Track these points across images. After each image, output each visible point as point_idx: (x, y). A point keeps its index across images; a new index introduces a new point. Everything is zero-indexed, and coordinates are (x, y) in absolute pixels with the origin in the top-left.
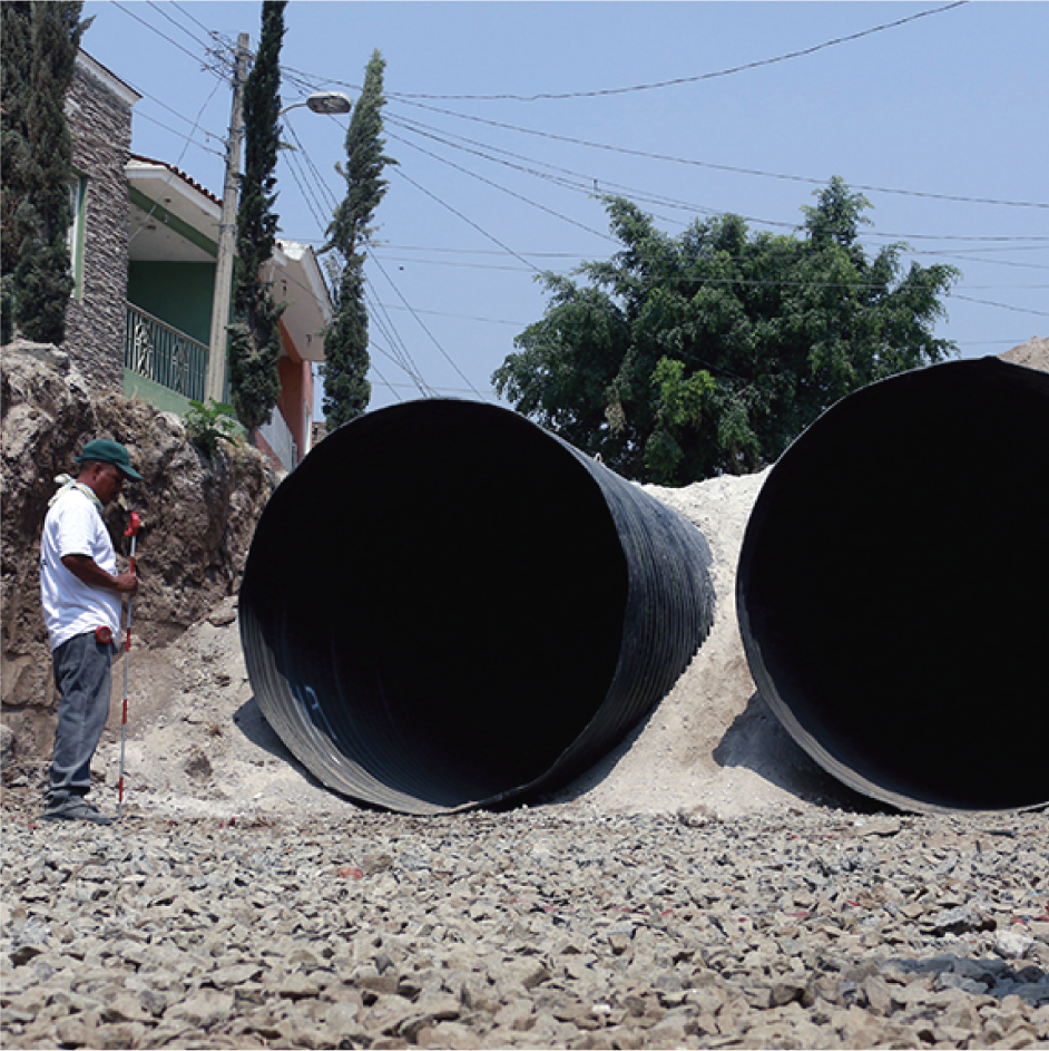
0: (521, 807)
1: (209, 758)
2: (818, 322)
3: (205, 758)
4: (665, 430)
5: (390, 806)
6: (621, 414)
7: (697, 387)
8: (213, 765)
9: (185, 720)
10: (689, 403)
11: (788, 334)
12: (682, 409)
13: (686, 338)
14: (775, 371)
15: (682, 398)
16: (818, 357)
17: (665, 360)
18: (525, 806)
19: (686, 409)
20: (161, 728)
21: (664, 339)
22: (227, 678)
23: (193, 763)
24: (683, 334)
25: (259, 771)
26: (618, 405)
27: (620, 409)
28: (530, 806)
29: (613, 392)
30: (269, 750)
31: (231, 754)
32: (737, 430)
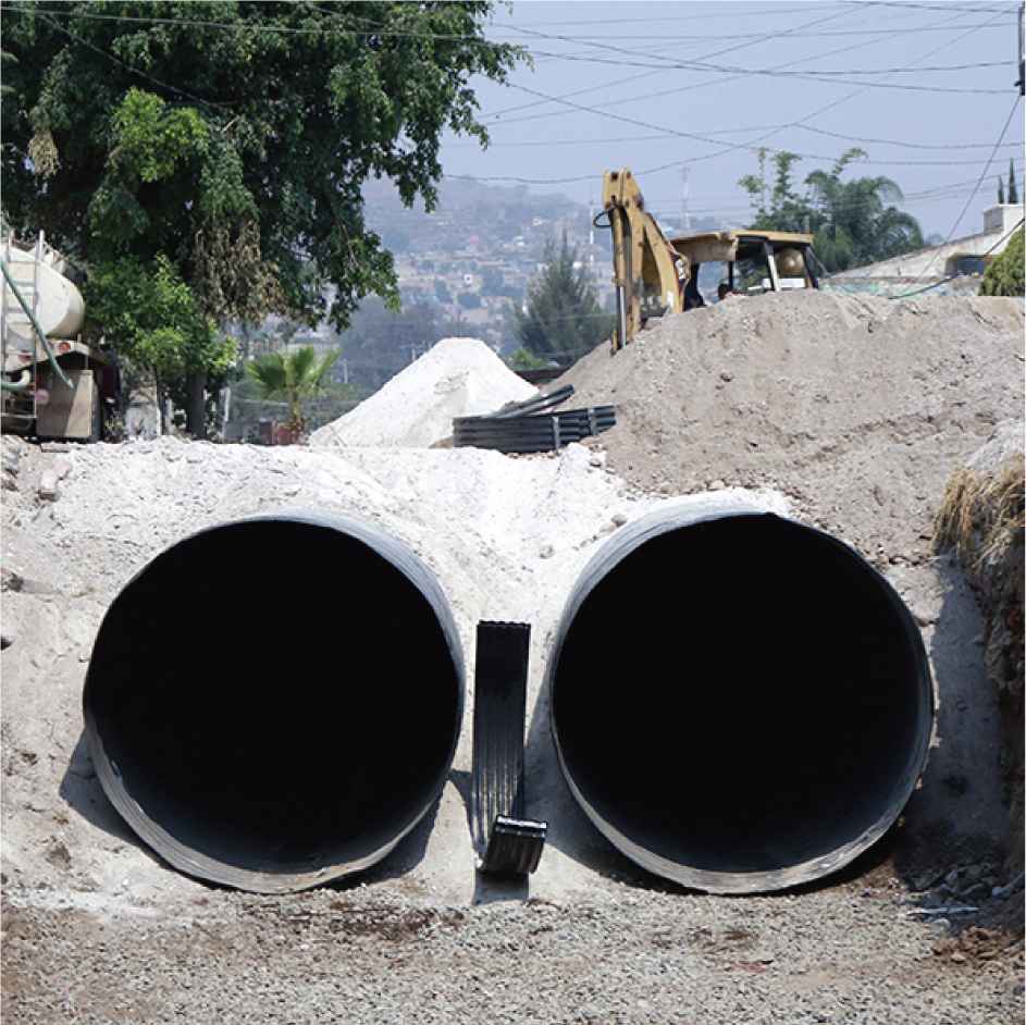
0: (360, 886)
1: (67, 847)
2: (344, 34)
3: (63, 847)
4: (121, 184)
5: (237, 886)
6: (53, 151)
7: (179, 133)
8: (71, 852)
9: (29, 807)
10: (163, 151)
11: (298, 43)
12: (153, 160)
13: (155, 49)
14: (274, 93)
15: (154, 145)
16: (343, 86)
17: (134, 90)
18: (364, 885)
19: (159, 160)
20: (11, 818)
21: (124, 49)
22: (34, 756)
23: (52, 852)
24: (152, 42)
25: (116, 857)
26: (48, 136)
27: (51, 144)
28: (368, 884)
29: (41, 116)
30: (115, 835)
31: (85, 843)
32: (232, 193)
